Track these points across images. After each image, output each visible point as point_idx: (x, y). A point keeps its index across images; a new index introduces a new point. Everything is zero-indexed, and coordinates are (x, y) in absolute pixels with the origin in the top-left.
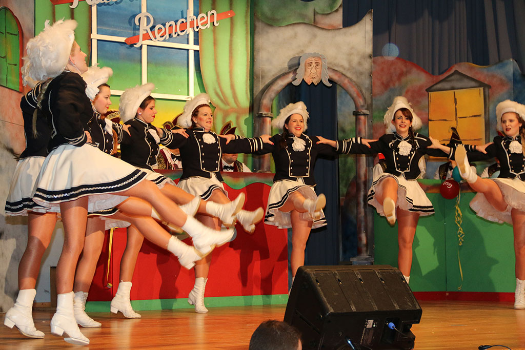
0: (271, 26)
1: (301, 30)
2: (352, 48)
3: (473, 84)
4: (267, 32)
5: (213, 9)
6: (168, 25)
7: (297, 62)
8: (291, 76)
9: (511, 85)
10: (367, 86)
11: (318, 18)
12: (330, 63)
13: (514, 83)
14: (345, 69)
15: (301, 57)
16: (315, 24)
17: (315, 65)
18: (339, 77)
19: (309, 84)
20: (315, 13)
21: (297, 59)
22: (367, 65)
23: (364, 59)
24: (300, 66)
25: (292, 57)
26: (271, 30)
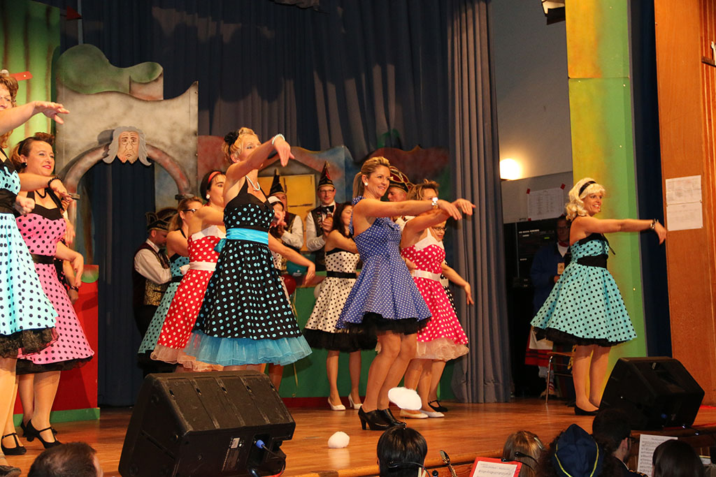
0: (77, 93)
1: (114, 100)
2: (174, 123)
3: (304, 170)
4: (73, 100)
7: (108, 136)
8: (102, 151)
9: (343, 173)
10: (191, 167)
11: (135, 87)
12: (149, 139)
13: (346, 171)
14: (166, 146)
15: (113, 130)
16: (130, 94)
17: (131, 140)
18: (159, 155)
19: (124, 161)
20: (131, 82)
21: (110, 133)
22: (192, 143)
23: (189, 136)
24: (113, 141)
25: (102, 130)
26: (77, 98)
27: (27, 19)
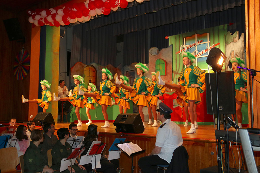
0: (227, 44)
1: (232, 44)
2: (239, 46)
5: (214, 44)
6: (202, 51)
10: (242, 57)
14: (238, 53)
16: (233, 42)
17: (233, 54)
20: (234, 38)
22: (242, 51)
26: (227, 45)
27: (219, 30)
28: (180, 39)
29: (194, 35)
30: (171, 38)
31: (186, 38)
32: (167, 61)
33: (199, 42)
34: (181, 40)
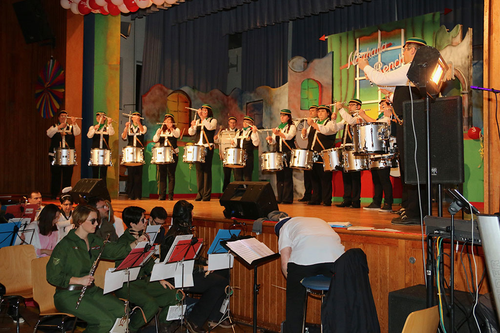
1: (448, 49)
2: (463, 54)
6: (390, 64)
10: (467, 75)
11: (453, 40)
12: (454, 66)
14: (459, 67)
16: (451, 45)
17: (450, 68)
18: (458, 73)
19: (448, 80)
20: (452, 37)
22: (468, 62)
27: (423, 24)
28: (348, 41)
29: (376, 33)
30: (331, 39)
31: (360, 37)
32: (322, 84)
33: (384, 46)
34: (351, 43)
